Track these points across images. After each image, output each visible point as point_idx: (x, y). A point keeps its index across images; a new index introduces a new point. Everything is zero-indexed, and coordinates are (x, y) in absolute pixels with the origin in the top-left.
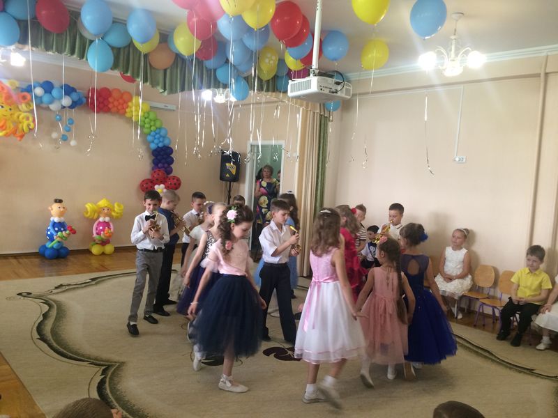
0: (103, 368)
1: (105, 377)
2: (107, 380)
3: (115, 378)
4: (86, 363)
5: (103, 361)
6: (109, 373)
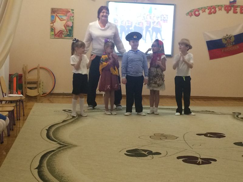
0: (61, 146)
1: (57, 150)
2: (57, 151)
3: (62, 151)
4: (55, 143)
5: (66, 143)
6: (62, 148)
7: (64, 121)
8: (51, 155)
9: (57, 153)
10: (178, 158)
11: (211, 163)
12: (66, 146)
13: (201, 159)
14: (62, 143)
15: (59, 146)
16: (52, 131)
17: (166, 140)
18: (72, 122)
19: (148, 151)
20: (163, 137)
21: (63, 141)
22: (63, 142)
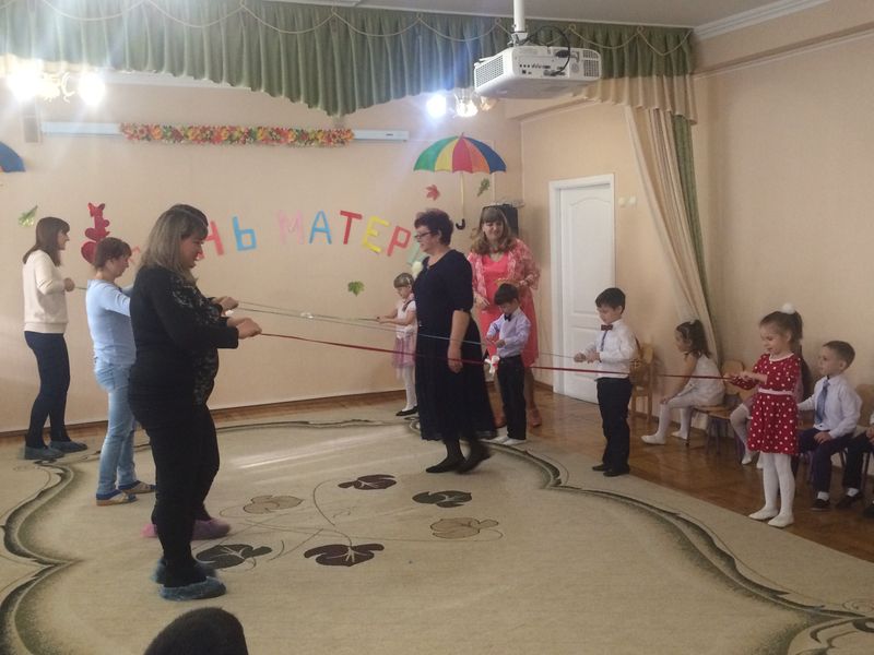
0: (46, 567)
1: (35, 580)
2: (36, 583)
3: (48, 581)
4: (29, 560)
5: (55, 558)
6: (47, 574)
7: (42, 493)
8: (22, 597)
9: (39, 589)
10: (308, 554)
11: (372, 556)
12: (56, 565)
13: (354, 548)
14: (46, 559)
15: (38, 567)
16: (18, 529)
17: (279, 511)
18: (62, 495)
19: (243, 546)
20: (273, 502)
21: (46, 552)
22: (47, 556)
